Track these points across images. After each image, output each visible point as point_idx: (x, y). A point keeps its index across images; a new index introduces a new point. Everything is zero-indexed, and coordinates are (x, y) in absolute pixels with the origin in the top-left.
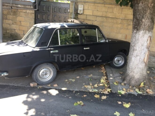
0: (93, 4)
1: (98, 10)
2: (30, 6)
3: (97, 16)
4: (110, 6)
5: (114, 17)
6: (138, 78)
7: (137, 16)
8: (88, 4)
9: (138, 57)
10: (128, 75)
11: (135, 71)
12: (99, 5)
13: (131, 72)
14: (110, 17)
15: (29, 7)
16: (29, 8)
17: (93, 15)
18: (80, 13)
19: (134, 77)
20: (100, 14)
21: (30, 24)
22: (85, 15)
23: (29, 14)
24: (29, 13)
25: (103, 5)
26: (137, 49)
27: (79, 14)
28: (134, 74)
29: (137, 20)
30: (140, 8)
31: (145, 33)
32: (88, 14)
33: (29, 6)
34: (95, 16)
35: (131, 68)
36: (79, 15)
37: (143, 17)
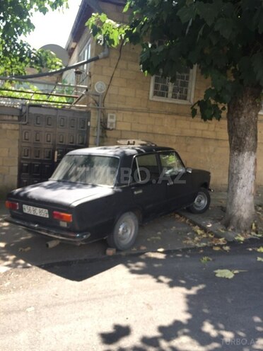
0: (131, 113)
1: (138, 123)
2: (13, 116)
3: (138, 132)
4: (158, 116)
5: (164, 133)
6: (248, 219)
7: (238, 133)
8: (123, 112)
9: (246, 188)
10: (234, 216)
11: (243, 208)
12: (141, 114)
13: (238, 211)
14: (160, 132)
15: (10, 118)
16: (8, 120)
17: (132, 131)
18: (111, 128)
19: (242, 218)
20: (142, 128)
21: (9, 151)
22: (118, 130)
23: (8, 131)
24: (7, 129)
25: (147, 114)
26: (243, 176)
27: (109, 129)
28: (242, 213)
29: (238, 138)
30: (242, 123)
31: (251, 154)
32: (123, 128)
33: (8, 115)
34: (135, 132)
35: (236, 205)
36: (108, 131)
37: (246, 135)
